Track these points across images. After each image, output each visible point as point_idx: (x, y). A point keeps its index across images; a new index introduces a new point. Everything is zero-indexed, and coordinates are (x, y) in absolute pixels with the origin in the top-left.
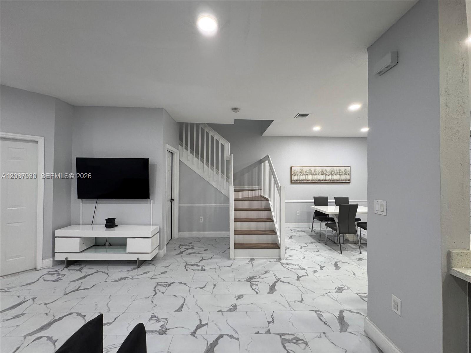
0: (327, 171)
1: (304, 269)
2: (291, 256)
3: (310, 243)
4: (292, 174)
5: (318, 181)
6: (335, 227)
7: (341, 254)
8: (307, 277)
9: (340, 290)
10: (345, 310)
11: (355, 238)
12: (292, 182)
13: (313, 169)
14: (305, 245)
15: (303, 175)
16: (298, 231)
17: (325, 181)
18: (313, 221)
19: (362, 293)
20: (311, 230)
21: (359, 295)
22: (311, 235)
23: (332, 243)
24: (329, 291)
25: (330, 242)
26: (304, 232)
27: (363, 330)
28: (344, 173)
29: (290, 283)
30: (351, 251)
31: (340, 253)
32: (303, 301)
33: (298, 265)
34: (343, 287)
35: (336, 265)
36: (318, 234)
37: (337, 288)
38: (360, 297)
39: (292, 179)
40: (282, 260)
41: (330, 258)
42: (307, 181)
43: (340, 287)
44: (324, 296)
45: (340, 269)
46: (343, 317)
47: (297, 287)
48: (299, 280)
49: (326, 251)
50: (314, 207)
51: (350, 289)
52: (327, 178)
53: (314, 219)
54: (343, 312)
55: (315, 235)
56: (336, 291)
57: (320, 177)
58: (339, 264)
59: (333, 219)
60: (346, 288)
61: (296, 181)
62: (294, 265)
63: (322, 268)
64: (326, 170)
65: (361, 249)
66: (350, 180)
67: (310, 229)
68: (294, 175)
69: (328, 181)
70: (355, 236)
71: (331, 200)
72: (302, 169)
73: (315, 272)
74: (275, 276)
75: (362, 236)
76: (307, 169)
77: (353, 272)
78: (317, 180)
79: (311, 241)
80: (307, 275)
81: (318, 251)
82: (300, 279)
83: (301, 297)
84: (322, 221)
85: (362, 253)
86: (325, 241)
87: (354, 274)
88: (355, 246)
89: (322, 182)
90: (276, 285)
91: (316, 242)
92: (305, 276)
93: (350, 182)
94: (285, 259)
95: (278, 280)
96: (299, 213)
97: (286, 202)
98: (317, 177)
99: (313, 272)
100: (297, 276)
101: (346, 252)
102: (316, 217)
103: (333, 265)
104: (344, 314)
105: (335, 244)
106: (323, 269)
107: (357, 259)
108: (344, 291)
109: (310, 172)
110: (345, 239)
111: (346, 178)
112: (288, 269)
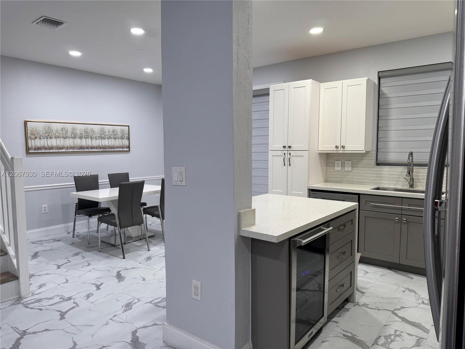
0: (93, 132)
1: (70, 299)
2: (40, 287)
3: (73, 256)
4: (29, 135)
5: (79, 149)
6: (113, 221)
7: (124, 258)
8: (76, 308)
9: (128, 306)
10: (138, 329)
11: (140, 232)
12: (28, 151)
13: (69, 127)
14: (65, 261)
15: (50, 138)
16: (48, 241)
17: (92, 148)
18: (75, 219)
19: (156, 299)
20: (71, 235)
21: (153, 302)
22: (73, 243)
23: (109, 247)
24: (114, 315)
25: (105, 247)
26: (59, 240)
27: (162, 341)
28: (120, 135)
29: (48, 330)
30: (137, 250)
31: (121, 258)
32: (77, 345)
33: (58, 296)
34: (133, 301)
35: (119, 277)
36: (84, 238)
37: (124, 306)
38: (155, 305)
39: (30, 145)
40: (25, 298)
41: (109, 269)
42: (60, 149)
43: (128, 303)
44: (108, 323)
45: (125, 280)
46: (137, 338)
47: (63, 330)
48: (64, 318)
49: (101, 261)
50: (75, 193)
51: (141, 300)
52: (96, 143)
53: (77, 215)
54: (137, 332)
55: (80, 241)
56: (124, 310)
57: (84, 142)
58: (123, 273)
59: (108, 210)
60: (136, 301)
61: (39, 148)
62: (50, 299)
63: (98, 287)
64: (92, 130)
65: (150, 244)
66: (129, 147)
67: (69, 233)
68: (33, 137)
69: (97, 148)
70: (140, 229)
71: (104, 180)
72: (48, 126)
73: (88, 296)
74: (16, 329)
75: (148, 228)
76: (59, 126)
77: (142, 278)
78: (77, 147)
79: (74, 253)
80: (77, 305)
81: (89, 264)
82: (66, 316)
83: (72, 341)
84: (90, 216)
85: (151, 249)
86: (98, 246)
87: (144, 280)
88: (140, 242)
89: (86, 150)
90: (20, 344)
91: (84, 251)
92: (73, 308)
93: (129, 151)
94: (31, 294)
95: (24, 333)
96: (47, 209)
97: (25, 191)
98: (78, 142)
99: (86, 298)
100: (60, 313)
101: (130, 253)
102: (80, 211)
103: (115, 278)
104: (138, 334)
105: (113, 248)
106: (100, 287)
107: (145, 259)
108: (134, 306)
109: (64, 132)
110: (126, 236)
111: (124, 144)
112: (39, 309)
